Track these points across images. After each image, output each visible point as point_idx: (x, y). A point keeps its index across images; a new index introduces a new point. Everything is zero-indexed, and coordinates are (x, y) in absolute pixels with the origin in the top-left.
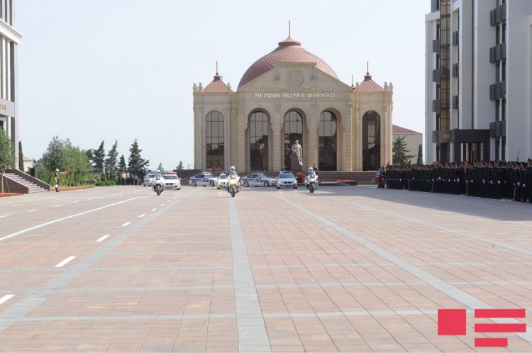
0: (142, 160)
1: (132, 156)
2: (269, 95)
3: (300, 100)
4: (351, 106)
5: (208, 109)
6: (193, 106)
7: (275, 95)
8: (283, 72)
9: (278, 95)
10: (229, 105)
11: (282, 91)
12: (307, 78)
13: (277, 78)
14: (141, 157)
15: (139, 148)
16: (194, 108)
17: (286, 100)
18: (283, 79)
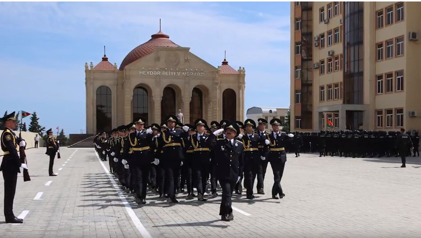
0: (39, 127)
1: (31, 123)
2: (151, 73)
3: (176, 77)
4: (217, 84)
5: (98, 84)
6: (85, 81)
7: (156, 73)
8: (163, 54)
9: (159, 73)
10: (116, 81)
11: (162, 69)
12: (182, 60)
13: (158, 59)
14: (39, 124)
15: (38, 117)
16: (86, 83)
17: (165, 77)
18: (162, 60)
